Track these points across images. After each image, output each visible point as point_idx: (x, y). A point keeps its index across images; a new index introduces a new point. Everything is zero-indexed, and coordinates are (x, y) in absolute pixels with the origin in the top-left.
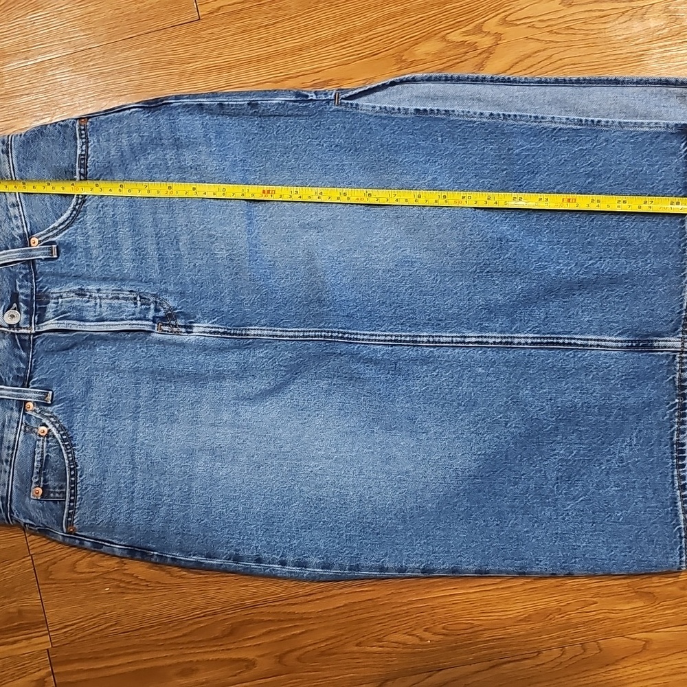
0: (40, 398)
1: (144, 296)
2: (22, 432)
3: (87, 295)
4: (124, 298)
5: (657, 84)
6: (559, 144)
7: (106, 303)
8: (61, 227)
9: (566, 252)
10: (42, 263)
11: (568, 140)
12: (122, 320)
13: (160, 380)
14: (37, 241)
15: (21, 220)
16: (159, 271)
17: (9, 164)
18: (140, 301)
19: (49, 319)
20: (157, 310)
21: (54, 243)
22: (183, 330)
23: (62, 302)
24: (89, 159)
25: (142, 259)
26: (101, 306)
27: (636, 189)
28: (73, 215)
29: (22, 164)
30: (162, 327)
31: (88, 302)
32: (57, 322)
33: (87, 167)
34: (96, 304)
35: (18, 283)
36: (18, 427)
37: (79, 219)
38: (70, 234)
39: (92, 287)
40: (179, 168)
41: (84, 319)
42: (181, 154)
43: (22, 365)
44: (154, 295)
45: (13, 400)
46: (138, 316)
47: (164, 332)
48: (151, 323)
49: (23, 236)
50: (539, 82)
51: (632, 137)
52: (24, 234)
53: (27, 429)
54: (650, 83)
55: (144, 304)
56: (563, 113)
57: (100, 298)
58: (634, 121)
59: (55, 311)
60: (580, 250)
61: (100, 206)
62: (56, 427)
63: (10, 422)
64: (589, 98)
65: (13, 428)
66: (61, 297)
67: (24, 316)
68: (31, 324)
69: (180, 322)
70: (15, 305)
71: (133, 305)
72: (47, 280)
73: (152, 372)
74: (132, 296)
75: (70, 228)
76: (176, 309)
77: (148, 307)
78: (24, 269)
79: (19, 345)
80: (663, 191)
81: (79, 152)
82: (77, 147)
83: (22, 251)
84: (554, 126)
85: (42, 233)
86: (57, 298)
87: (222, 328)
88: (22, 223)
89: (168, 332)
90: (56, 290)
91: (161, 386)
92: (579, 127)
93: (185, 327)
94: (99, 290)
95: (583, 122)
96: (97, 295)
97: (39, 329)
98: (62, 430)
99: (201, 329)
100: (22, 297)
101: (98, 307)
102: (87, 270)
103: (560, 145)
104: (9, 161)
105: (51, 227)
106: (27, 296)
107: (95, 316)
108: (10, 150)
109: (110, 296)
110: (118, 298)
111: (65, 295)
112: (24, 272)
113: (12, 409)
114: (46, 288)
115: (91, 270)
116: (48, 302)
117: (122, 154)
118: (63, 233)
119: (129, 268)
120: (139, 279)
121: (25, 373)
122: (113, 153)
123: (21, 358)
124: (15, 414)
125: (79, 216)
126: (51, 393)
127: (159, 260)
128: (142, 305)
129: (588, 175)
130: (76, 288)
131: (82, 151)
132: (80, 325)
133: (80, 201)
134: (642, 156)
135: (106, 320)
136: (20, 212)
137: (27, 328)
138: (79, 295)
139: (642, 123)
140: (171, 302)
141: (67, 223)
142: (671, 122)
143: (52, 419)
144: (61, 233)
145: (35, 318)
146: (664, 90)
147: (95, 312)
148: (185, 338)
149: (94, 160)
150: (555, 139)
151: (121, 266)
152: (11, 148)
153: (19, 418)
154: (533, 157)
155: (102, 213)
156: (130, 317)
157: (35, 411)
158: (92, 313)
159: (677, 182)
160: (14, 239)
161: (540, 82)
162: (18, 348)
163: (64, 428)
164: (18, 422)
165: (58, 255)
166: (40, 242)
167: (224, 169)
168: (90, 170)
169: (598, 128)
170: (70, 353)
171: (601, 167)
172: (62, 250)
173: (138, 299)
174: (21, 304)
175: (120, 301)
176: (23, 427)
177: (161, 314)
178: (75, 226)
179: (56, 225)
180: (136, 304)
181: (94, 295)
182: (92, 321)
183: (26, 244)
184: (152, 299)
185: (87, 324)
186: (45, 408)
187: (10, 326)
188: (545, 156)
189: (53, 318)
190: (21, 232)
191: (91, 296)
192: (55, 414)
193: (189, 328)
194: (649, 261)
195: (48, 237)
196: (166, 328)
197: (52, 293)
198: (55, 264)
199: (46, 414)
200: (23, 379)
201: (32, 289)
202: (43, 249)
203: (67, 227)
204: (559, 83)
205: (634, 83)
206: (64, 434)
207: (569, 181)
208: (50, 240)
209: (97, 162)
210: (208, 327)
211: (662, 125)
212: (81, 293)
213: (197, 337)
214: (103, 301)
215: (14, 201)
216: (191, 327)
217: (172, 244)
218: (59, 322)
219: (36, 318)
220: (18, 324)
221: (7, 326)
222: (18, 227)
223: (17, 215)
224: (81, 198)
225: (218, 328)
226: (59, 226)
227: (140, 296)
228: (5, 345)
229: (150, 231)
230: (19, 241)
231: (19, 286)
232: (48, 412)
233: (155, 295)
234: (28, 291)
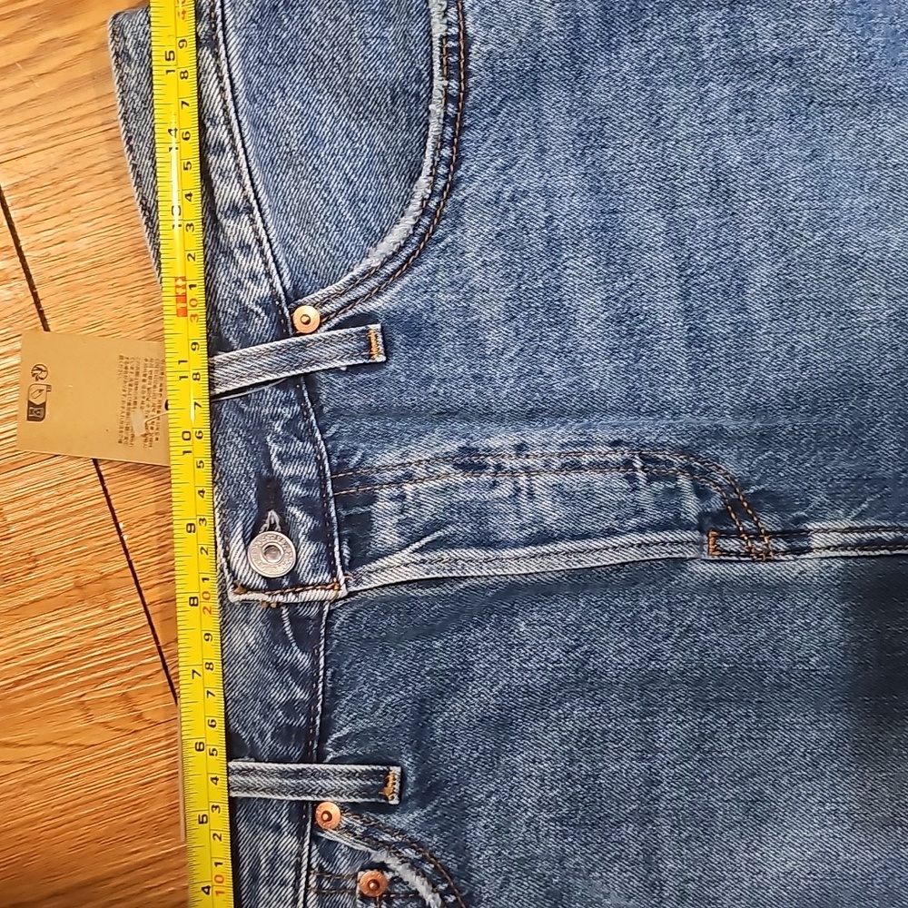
0: (364, 791)
1: (653, 454)
2: (312, 896)
3: (485, 467)
4: (594, 466)
7: (546, 486)
8: (389, 268)
10: (340, 383)
12: (611, 532)
13: (718, 700)
14: (314, 314)
15: (262, 253)
16: (688, 376)
17: (220, 79)
18: (643, 468)
19: (390, 552)
20: (702, 493)
21: (368, 318)
22: (782, 545)
23: (418, 494)
24: (474, 48)
25: (640, 345)
26: (531, 495)
28: (421, 230)
29: (255, 80)
30: (722, 542)
31: (494, 485)
32: (418, 557)
33: (468, 74)
34: (519, 490)
35: (275, 448)
36: (298, 878)
37: (442, 239)
38: (416, 288)
39: (500, 439)
40: (735, 62)
41: (492, 538)
42: (742, 20)
43: (300, 694)
44: (683, 450)
45: (280, 801)
46: (653, 514)
47: (725, 557)
48: (696, 535)
49: (270, 305)
52: (275, 296)
53: (326, 885)
55: (658, 479)
57: (527, 470)
59: (400, 523)
61: (506, 195)
62: (424, 875)
63: (273, 868)
65: (284, 884)
66: (409, 477)
67: (308, 549)
68: (332, 570)
69: (768, 522)
70: (273, 516)
71: (626, 486)
72: (355, 432)
73: (699, 681)
74: (616, 457)
75: (416, 270)
76: (747, 485)
77: (671, 486)
78: (287, 402)
79: (290, 634)
81: (438, 29)
82: (428, 15)
83: (278, 351)
85: (331, 289)
86: (397, 482)
87: (885, 529)
88: (266, 263)
89: (738, 554)
90: (389, 457)
91: (718, 717)
93: (784, 535)
94: (520, 448)
96: (516, 463)
97: (357, 583)
98: (444, 880)
99: (834, 538)
100: (294, 490)
101: (523, 498)
102: (478, 393)
104: (218, 69)
105: (356, 271)
106: (308, 485)
107: (522, 527)
108: (220, 34)
109: (557, 463)
110: (577, 467)
111: (420, 472)
112: (287, 413)
113: (277, 828)
114: (359, 454)
115: (489, 393)
116: (372, 499)
117: (576, 30)
118: (398, 287)
119: (602, 375)
120: (632, 405)
121: (310, 714)
122: (550, 24)
123: (294, 670)
124: (289, 843)
125: (440, 232)
126: (396, 770)
127: (688, 346)
128: (650, 480)
130: (453, 446)
131: (449, 24)
132: (487, 561)
133: (441, 183)
135: (561, 538)
136: (256, 231)
137: (323, 585)
138: (465, 467)
140: (731, 465)
141: (404, 254)
143: (409, 852)
144: (392, 286)
145: (341, 551)
147: (518, 513)
148: (789, 567)
149: (490, 52)
151: (579, 370)
152: (224, 28)
153: (300, 855)
155: (512, 216)
156: (633, 522)
157: (349, 829)
158: (511, 520)
160: (246, 314)
162: (287, 643)
163: (448, 871)
164: (298, 866)
165: (387, 354)
166: (325, 318)
167: (872, 55)
168: (478, 84)
170: (438, 644)
172: (399, 339)
173: (638, 464)
174: (294, 510)
175: (585, 477)
176: (313, 879)
177: (716, 504)
178: (429, 263)
179: (374, 261)
180: (631, 479)
181: (507, 463)
182: (516, 545)
183: (283, 328)
184: (678, 460)
185: (506, 553)
186: (382, 818)
187: (272, 584)
189: (402, 547)
190: (265, 291)
191: (499, 467)
192: (417, 836)
193: (795, 539)
195: (352, 303)
196: (732, 544)
197: (378, 470)
198: (379, 383)
199: (386, 837)
200: (303, 735)
201: (320, 463)
202: (340, 340)
203: (408, 266)
206: (449, 891)
208: (359, 308)
209: (502, 56)
210: (851, 530)
212: (470, 461)
213: (824, 563)
214: (538, 481)
215: (237, 195)
216: (804, 535)
217: (725, 293)
218: (426, 557)
219: (346, 552)
220: (292, 574)
221: (261, 583)
222: (254, 277)
223: (250, 238)
224: (445, 176)
225: (877, 529)
226: (383, 266)
227: (642, 457)
228: (251, 641)
229: (661, 260)
230: (261, 323)
231: (279, 455)
232: (393, 831)
233: (683, 447)
234: (310, 471)
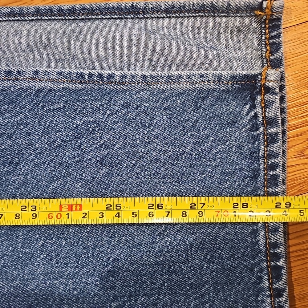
5: (199, 11)
6: (51, 113)
9: (75, 289)
11: (64, 107)
27: (178, 181)
50: (9, 14)
51: (166, 99)
54: (188, 11)
56: (54, 64)
58: (165, 73)
60: (97, 285)
64: (91, 39)
80: (220, 183)
84: (38, 85)
92: (79, 86)
95: (86, 78)
103: (53, 116)
129: (101, 163)
134: (184, 128)
139: (180, 76)
142: (224, 73)
146: (211, 22)
150: (43, 107)
154: (10, 137)
159: (241, 168)
161: (12, 14)
169: (109, 87)
171: (120, 148)
188: (29, 134)
194: (206, 297)
204: (42, 15)
205: (162, 12)
207: (70, 175)
211: (211, 79)
